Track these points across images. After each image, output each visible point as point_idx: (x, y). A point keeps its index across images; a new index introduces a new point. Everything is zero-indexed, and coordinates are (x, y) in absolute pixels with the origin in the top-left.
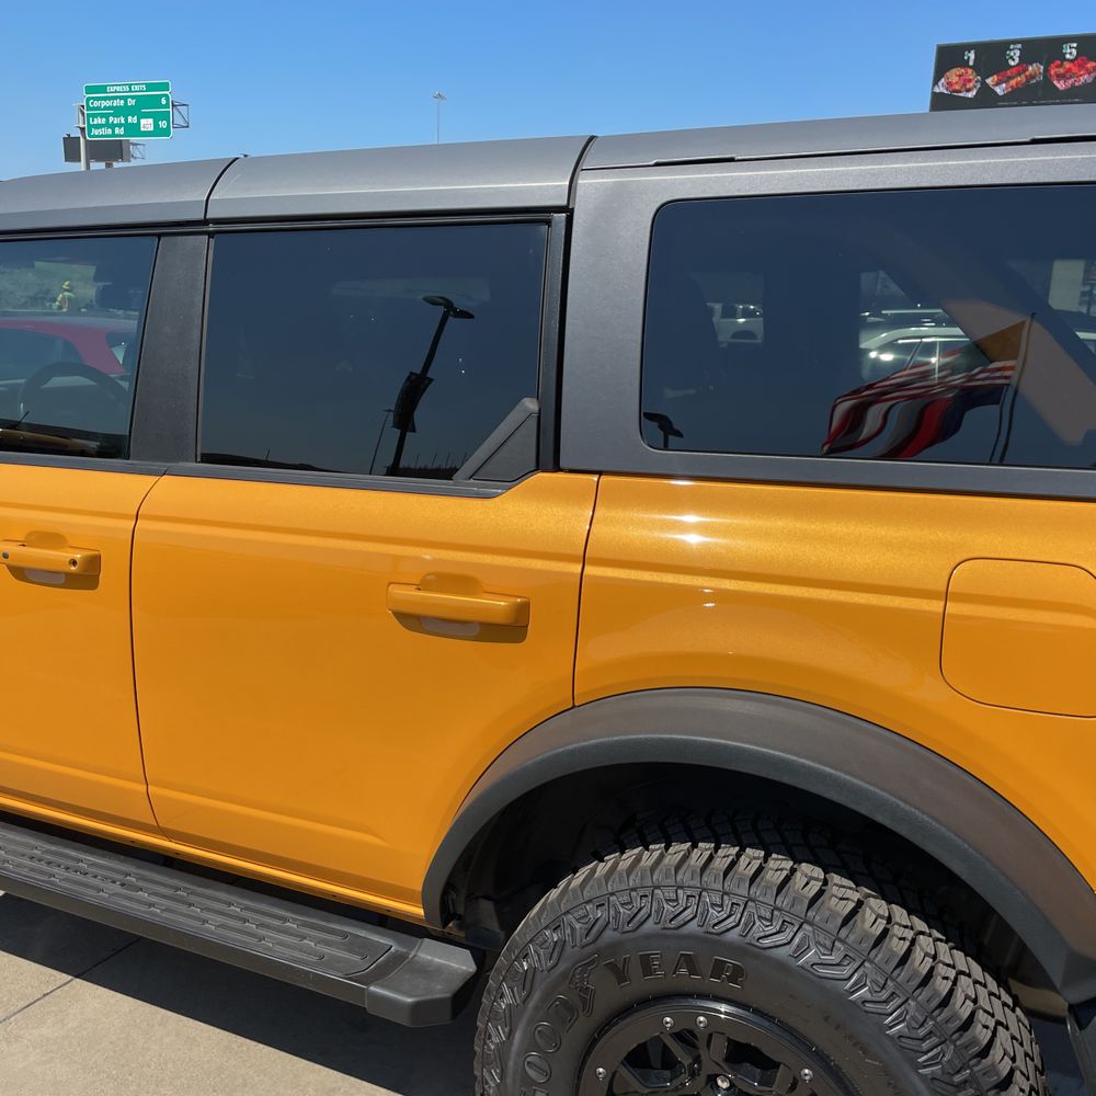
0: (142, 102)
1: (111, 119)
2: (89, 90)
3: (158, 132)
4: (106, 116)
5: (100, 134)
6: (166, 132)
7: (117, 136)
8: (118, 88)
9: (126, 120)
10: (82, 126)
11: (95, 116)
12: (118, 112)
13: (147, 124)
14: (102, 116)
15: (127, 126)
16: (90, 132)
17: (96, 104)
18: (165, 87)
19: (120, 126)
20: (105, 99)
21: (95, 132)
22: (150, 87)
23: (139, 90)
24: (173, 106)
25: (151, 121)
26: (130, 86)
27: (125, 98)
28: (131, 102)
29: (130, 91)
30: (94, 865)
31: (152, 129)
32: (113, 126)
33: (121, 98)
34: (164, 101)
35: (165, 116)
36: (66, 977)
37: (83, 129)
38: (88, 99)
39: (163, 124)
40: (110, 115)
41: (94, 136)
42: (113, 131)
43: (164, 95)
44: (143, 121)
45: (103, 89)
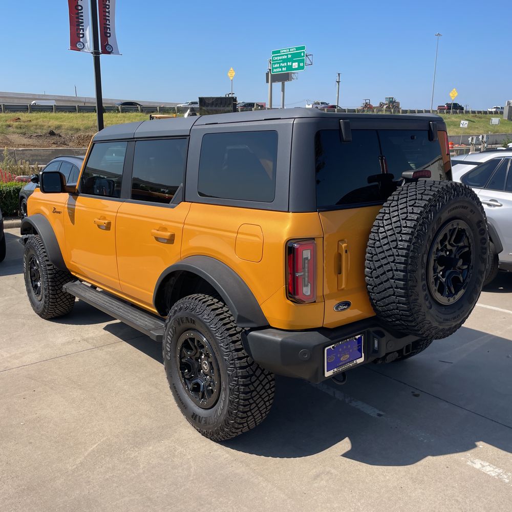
0: (294, 55)
1: (281, 64)
2: (274, 53)
3: (300, 68)
4: (279, 63)
5: (277, 71)
6: (302, 68)
7: (283, 71)
8: (285, 51)
9: (287, 64)
10: (270, 68)
11: (275, 64)
12: (284, 61)
13: (295, 65)
14: (278, 63)
15: (287, 66)
16: (273, 70)
17: (276, 58)
18: (303, 48)
19: (284, 67)
20: (279, 56)
21: (275, 70)
22: (297, 49)
23: (293, 51)
24: (306, 56)
25: (297, 63)
26: (289, 49)
27: (287, 55)
28: (290, 56)
29: (290, 51)
30: (116, 304)
31: (297, 67)
32: (281, 67)
33: (285, 55)
34: (302, 54)
35: (302, 61)
36: (122, 340)
37: (270, 70)
38: (273, 57)
39: (301, 64)
40: (281, 62)
41: (275, 72)
42: (282, 69)
43: (302, 52)
44: (294, 64)
45: (279, 52)
